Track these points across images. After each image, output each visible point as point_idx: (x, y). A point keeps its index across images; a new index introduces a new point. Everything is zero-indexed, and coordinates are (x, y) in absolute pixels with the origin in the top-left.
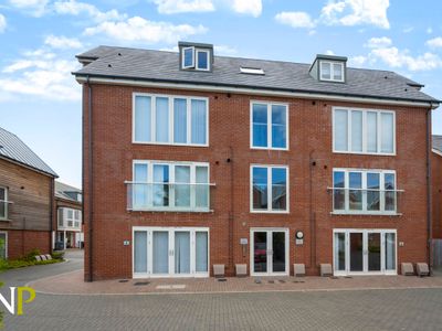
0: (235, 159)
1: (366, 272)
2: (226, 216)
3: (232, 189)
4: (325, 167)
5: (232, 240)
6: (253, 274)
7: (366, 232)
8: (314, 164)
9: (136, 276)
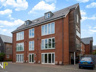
0: (27, 41)
1: (48, 63)
2: (25, 52)
3: (26, 47)
4: (40, 40)
5: (26, 56)
6: (29, 62)
7: (48, 54)
8: (38, 39)
9: (16, 62)
